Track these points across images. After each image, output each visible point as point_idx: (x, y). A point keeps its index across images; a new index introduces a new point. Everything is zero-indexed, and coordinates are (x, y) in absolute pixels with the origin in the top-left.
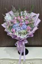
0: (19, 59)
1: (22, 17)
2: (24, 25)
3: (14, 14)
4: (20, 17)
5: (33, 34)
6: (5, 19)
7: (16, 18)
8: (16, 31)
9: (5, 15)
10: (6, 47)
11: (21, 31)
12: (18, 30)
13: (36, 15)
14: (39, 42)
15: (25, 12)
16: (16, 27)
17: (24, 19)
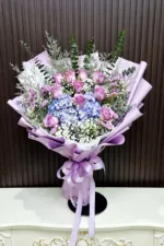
0: (70, 226)
1: (83, 76)
2: (90, 101)
3: (54, 65)
4: (77, 75)
5: (124, 134)
6: (22, 81)
7: (60, 78)
8: (60, 123)
9: (22, 69)
10: (23, 186)
11: (79, 123)
12: (67, 118)
13: (134, 68)
14: (148, 172)
15: (96, 55)
16: (61, 109)
17: (89, 80)
